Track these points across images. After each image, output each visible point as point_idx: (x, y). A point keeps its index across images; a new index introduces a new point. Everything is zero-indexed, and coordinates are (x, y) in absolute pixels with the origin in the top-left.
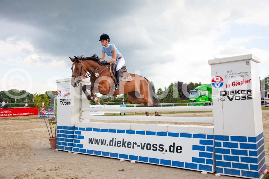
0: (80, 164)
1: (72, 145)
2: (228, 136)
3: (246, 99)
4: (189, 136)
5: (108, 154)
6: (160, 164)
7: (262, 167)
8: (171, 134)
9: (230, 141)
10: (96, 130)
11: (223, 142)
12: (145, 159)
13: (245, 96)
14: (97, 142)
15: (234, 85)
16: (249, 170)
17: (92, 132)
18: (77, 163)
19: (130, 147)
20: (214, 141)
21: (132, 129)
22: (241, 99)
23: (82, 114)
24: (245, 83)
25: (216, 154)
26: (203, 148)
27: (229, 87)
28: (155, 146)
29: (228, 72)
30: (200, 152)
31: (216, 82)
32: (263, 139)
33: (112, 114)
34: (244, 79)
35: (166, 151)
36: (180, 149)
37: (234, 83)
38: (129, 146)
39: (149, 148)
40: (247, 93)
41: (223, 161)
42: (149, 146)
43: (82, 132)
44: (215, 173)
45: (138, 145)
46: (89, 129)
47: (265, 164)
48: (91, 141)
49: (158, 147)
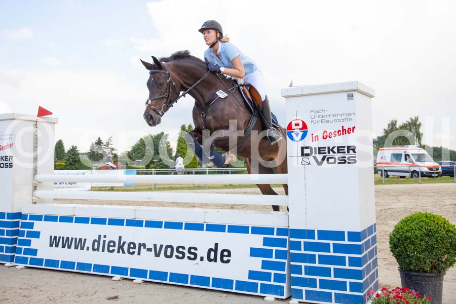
0: (29, 288)
1: (14, 250)
2: (314, 231)
3: (345, 162)
4: (243, 230)
5: (88, 266)
6: (189, 285)
7: (371, 286)
8: (212, 228)
9: (316, 240)
10: (66, 219)
11: (304, 242)
12: (163, 275)
13: (345, 157)
14: (67, 243)
15: (327, 136)
16: (348, 292)
17: (58, 224)
18: (23, 288)
19: (133, 253)
20: (289, 239)
21: (139, 218)
22: (337, 163)
23: (38, 188)
24: (346, 134)
25: (292, 263)
26: (268, 253)
27: (318, 140)
28: (181, 250)
29: (316, 112)
30: (262, 261)
31: (294, 129)
32: (375, 235)
33: (107, 189)
34: (343, 127)
35: (202, 259)
36: (227, 256)
37: (327, 133)
38: (131, 250)
39: (169, 253)
40: (348, 152)
41: (303, 276)
42: (169, 250)
43: (36, 223)
44: (289, 298)
45: (147, 248)
46: (51, 218)
47: (378, 281)
48: (54, 242)
49: (186, 251)
